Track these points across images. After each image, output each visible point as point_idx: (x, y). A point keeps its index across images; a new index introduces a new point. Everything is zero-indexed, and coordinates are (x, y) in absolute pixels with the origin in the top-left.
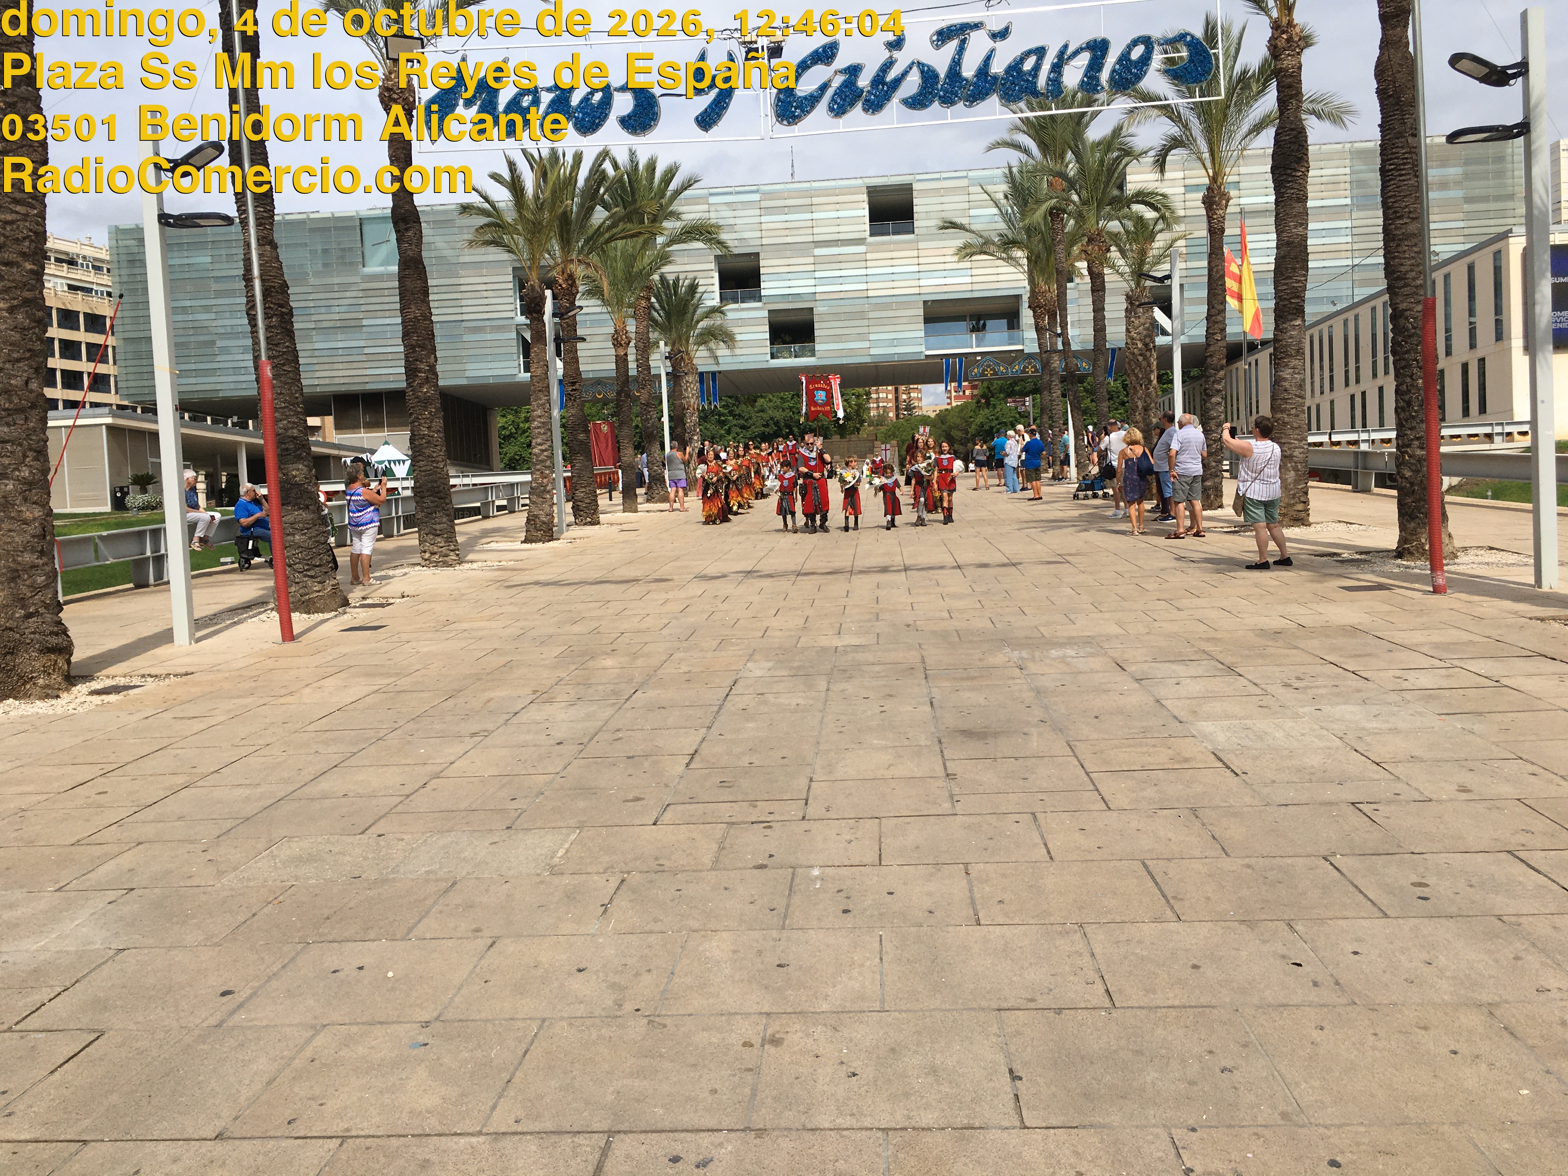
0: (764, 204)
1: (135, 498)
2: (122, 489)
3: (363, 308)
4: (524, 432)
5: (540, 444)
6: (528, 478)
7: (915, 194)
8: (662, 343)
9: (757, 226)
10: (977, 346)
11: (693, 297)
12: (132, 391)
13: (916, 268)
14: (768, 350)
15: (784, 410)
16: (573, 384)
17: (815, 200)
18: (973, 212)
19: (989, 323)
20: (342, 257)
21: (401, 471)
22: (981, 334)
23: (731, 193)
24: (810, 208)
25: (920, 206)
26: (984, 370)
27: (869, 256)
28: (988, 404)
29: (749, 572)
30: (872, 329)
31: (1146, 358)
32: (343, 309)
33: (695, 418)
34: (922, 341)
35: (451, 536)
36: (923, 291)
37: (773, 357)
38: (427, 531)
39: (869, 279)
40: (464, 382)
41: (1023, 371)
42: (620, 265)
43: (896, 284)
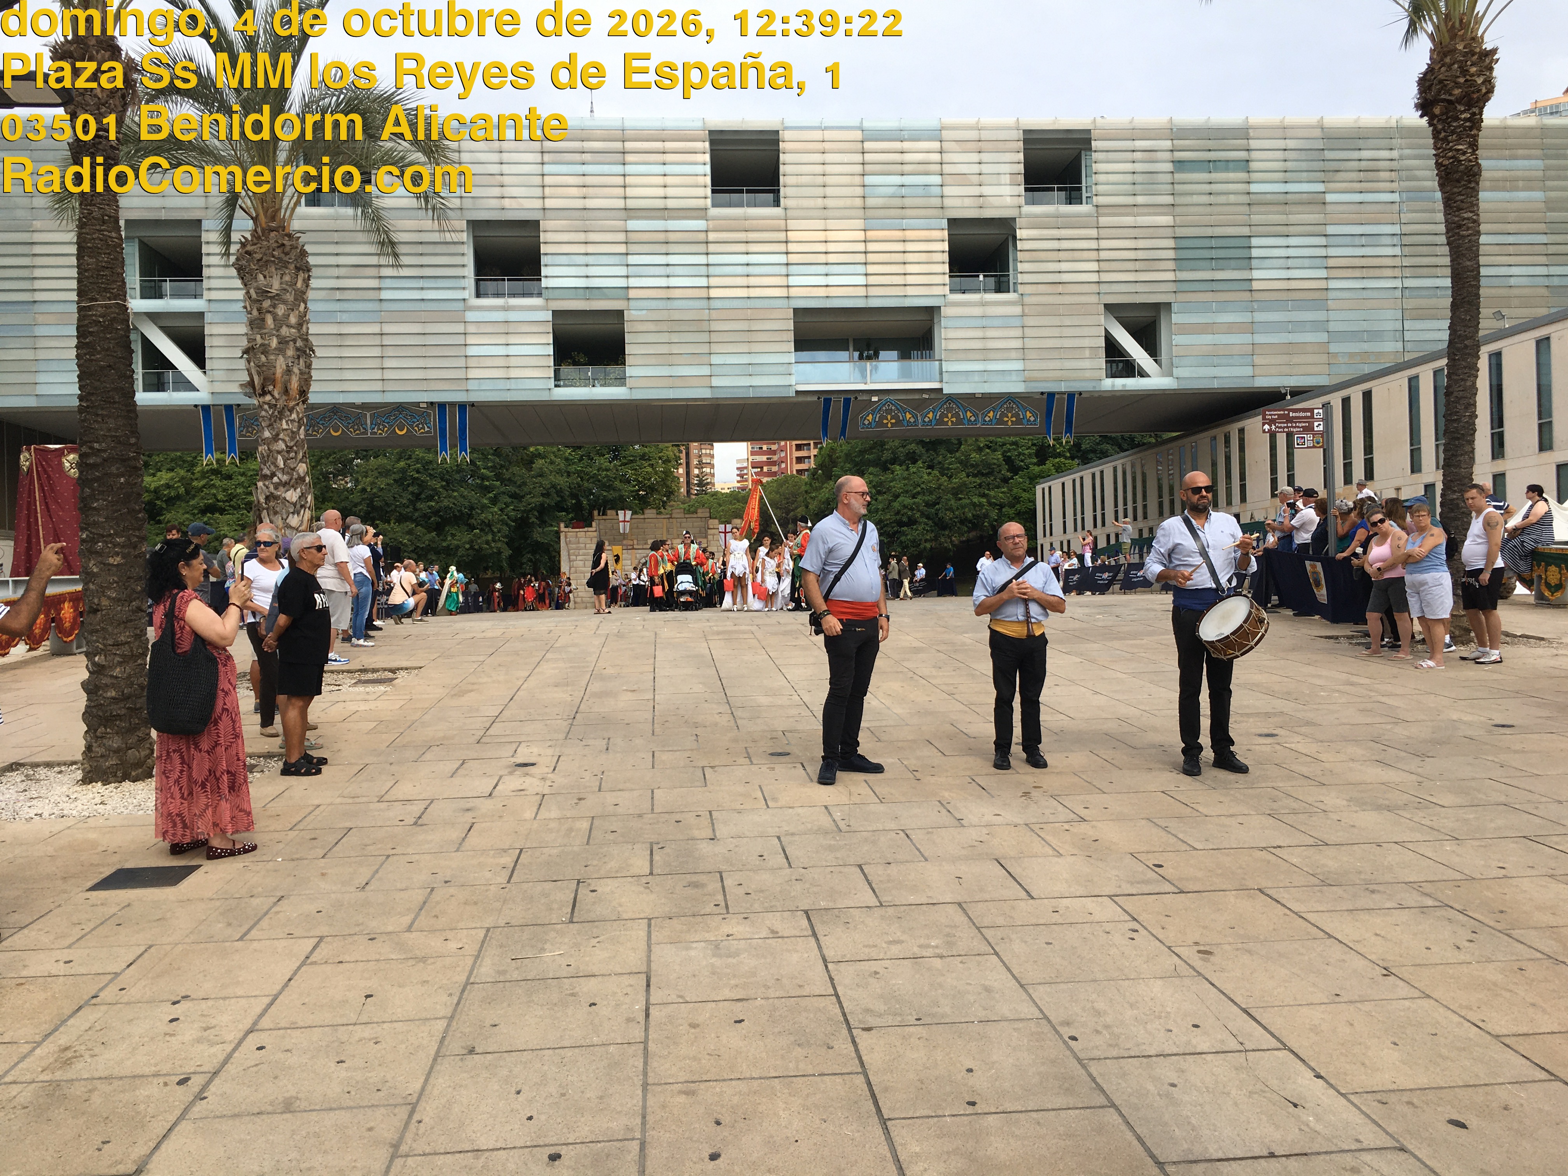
7: (783, 146)
9: (537, 180)
10: (873, 381)
14: (552, 375)
18: (869, 180)
19: (881, 352)
22: (872, 364)
24: (620, 156)
25: (790, 165)
26: (882, 418)
27: (712, 236)
34: (792, 369)
36: (793, 292)
37: (556, 386)
39: (712, 270)
40: (32, 403)
41: (940, 422)
43: (752, 281)
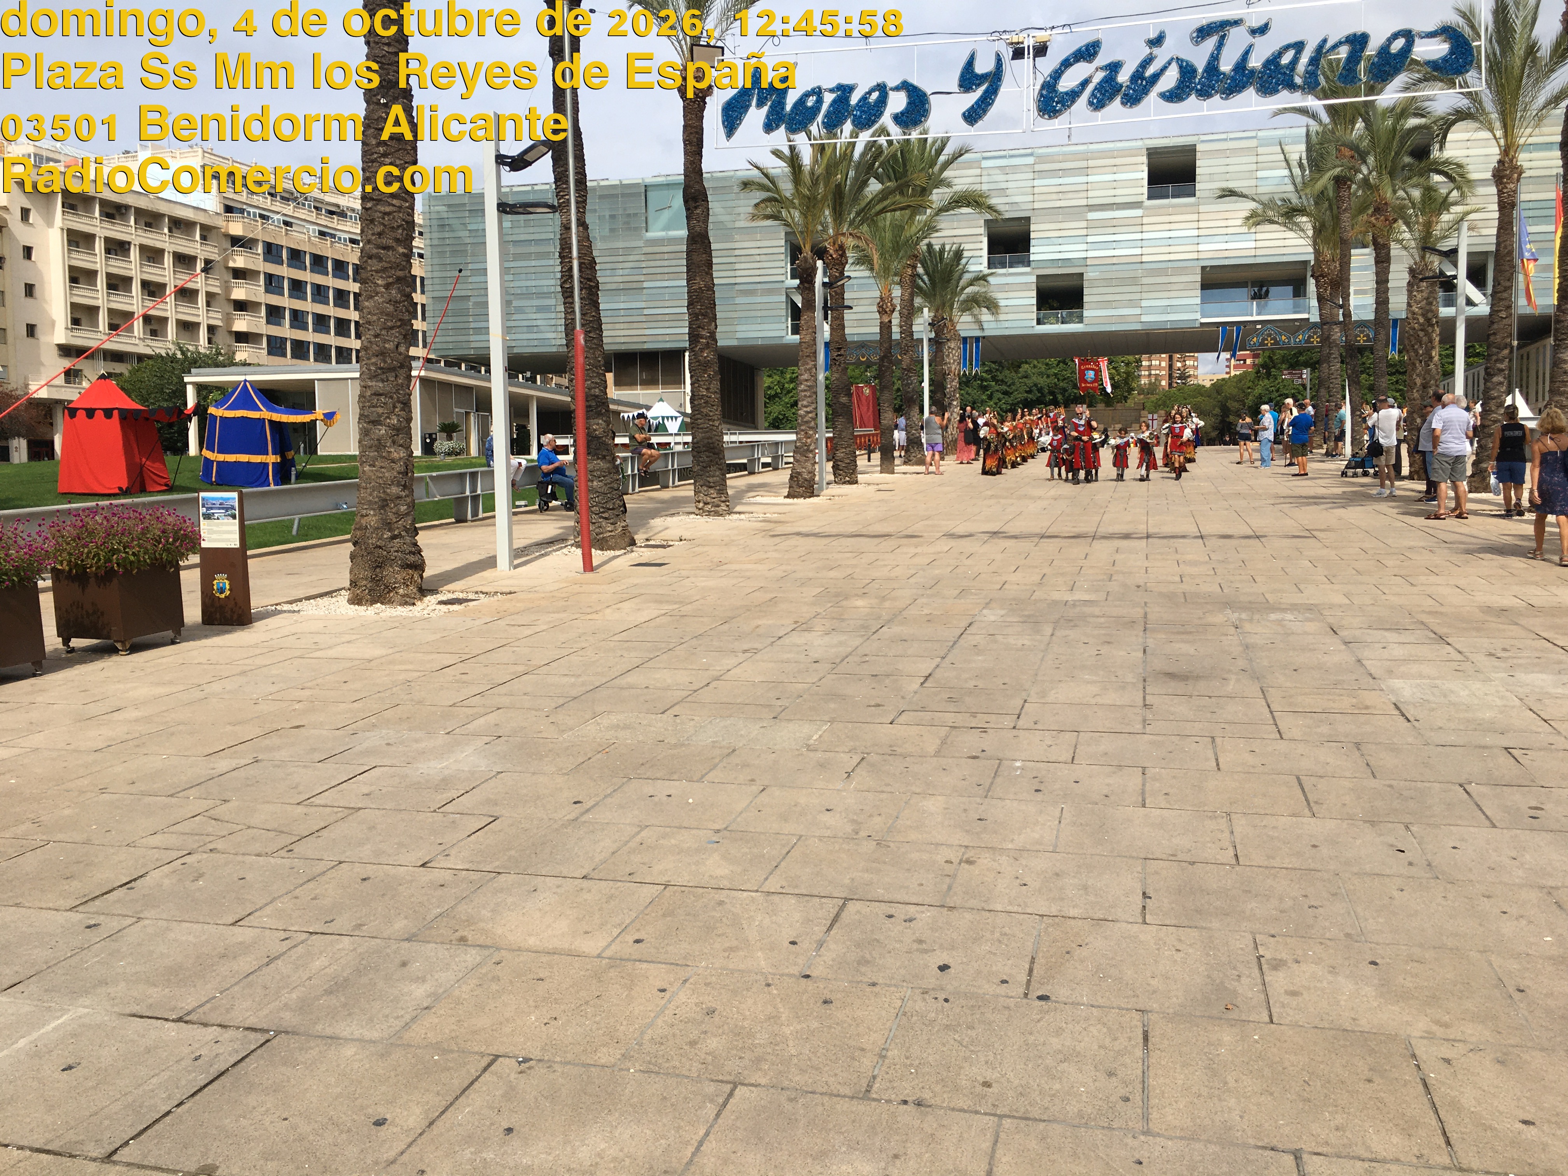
0: (1037, 168)
1: (442, 444)
2: (430, 435)
3: (645, 271)
4: (789, 392)
5: (806, 407)
6: (793, 437)
7: (1198, 155)
8: (926, 310)
9: (1029, 189)
10: (1259, 314)
11: (958, 264)
12: (438, 346)
13: (1195, 233)
14: (1034, 316)
15: (1048, 376)
16: (839, 349)
17: (1091, 163)
18: (1260, 174)
19: (1273, 290)
20: (628, 223)
21: (673, 427)
22: (1263, 301)
23: (1004, 157)
24: (1085, 171)
25: (1202, 168)
26: (1264, 340)
27: (1145, 220)
28: (1268, 375)
29: (995, 533)
30: (1144, 295)
31: (1427, 334)
32: (626, 272)
33: (955, 383)
34: (1198, 308)
35: (722, 488)
36: (1202, 256)
37: (1039, 322)
38: (702, 483)
39: (1144, 243)
40: (734, 343)
41: (1308, 341)
42: (888, 235)
43: (1172, 249)
